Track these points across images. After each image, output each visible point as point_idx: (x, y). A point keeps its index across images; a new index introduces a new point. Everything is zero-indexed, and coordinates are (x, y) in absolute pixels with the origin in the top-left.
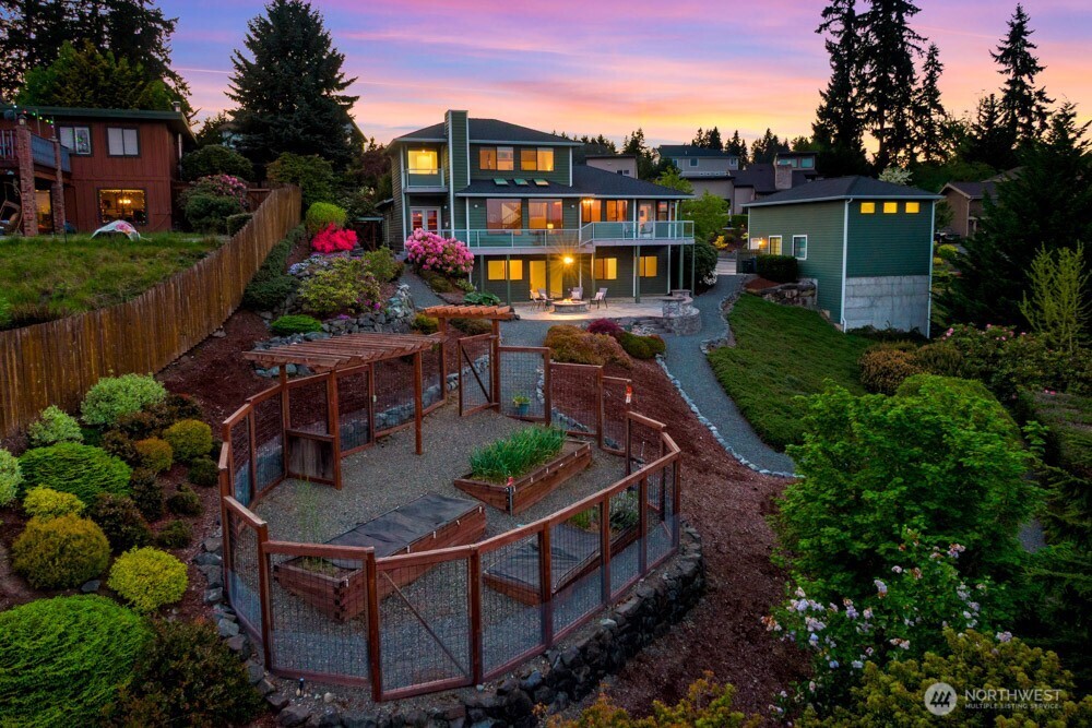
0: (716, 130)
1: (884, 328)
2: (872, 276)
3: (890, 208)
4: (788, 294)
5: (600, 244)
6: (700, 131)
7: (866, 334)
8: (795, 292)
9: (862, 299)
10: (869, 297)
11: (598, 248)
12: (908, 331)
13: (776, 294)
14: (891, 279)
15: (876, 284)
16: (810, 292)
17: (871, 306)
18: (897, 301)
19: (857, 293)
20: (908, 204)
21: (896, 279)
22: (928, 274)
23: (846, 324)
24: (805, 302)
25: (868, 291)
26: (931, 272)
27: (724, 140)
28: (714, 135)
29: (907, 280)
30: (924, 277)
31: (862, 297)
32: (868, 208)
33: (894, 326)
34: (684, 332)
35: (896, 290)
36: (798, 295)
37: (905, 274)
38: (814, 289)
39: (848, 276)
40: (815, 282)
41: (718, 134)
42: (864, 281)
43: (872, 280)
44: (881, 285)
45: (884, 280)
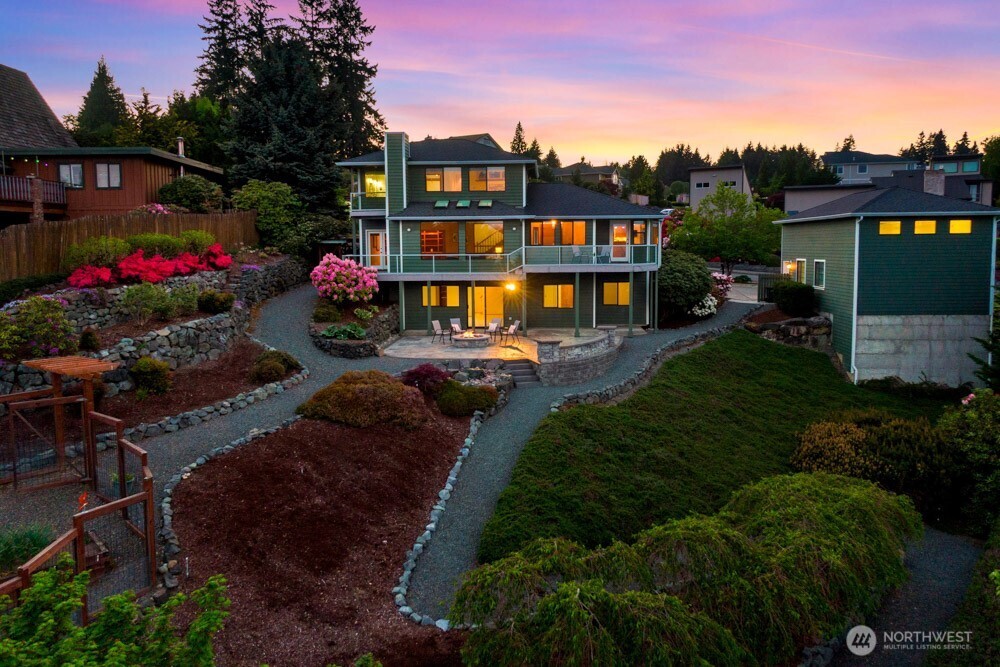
0: (941, 132)
1: (917, 381)
2: (898, 313)
3: (925, 227)
4: (793, 332)
5: (531, 271)
6: (922, 134)
7: (887, 388)
8: (803, 329)
9: (882, 344)
10: (892, 340)
11: (528, 274)
12: (956, 386)
13: (778, 331)
14: (926, 319)
15: (904, 325)
16: (824, 330)
17: (898, 351)
18: (938, 347)
19: (874, 335)
20: (952, 222)
21: (936, 320)
22: (986, 312)
23: (856, 374)
24: (815, 342)
25: (891, 333)
26: (992, 311)
27: (951, 143)
28: (939, 138)
29: (952, 321)
30: (982, 317)
31: (883, 340)
32: (891, 228)
33: (934, 380)
34: (556, 381)
35: (935, 333)
36: (807, 333)
37: (949, 313)
38: (829, 326)
39: (859, 313)
40: (831, 317)
41: (943, 137)
42: (886, 320)
43: (898, 320)
44: (912, 326)
45: (916, 320)
